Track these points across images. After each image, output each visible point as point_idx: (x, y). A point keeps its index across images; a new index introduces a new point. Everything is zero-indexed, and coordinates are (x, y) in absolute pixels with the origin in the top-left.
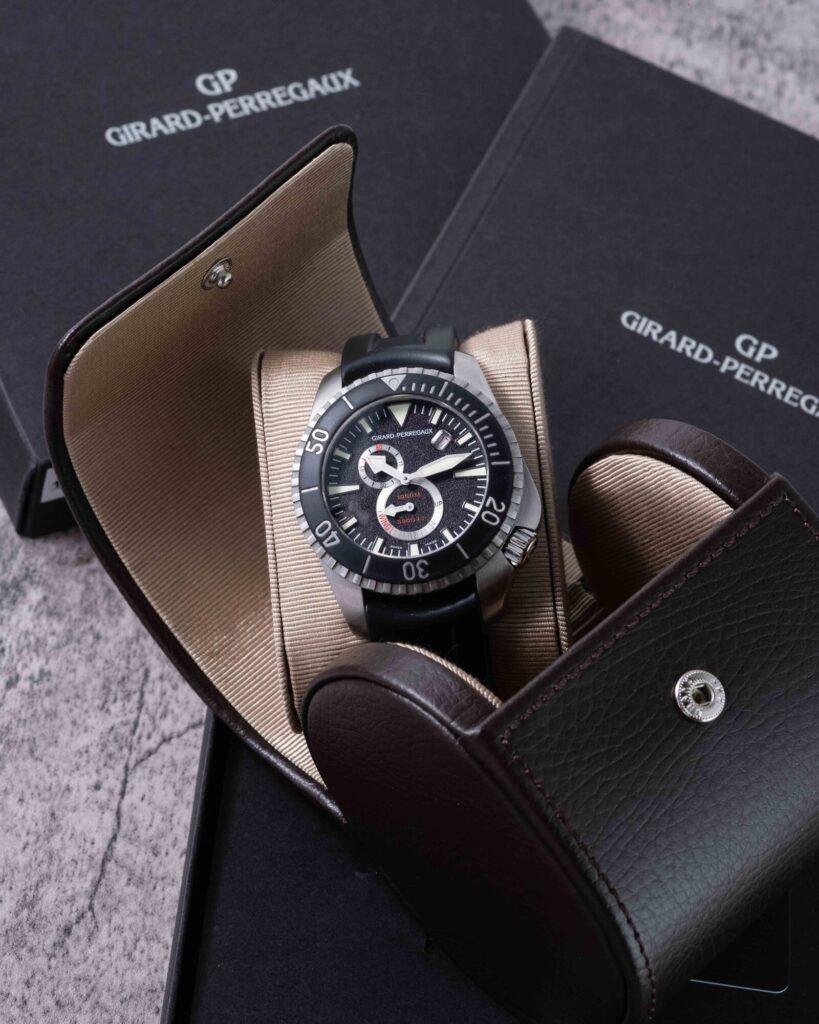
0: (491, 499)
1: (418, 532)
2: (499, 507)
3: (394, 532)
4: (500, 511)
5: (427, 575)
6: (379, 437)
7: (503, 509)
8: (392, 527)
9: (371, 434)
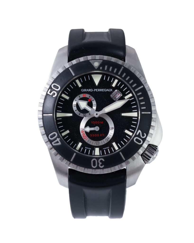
0: (139, 131)
1: (100, 142)
2: (143, 135)
5: (103, 166)
6: (85, 90)
8: (87, 137)
9: (81, 88)
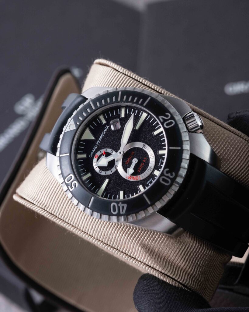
0: (160, 117)
1: (150, 165)
2: (167, 116)
3: (142, 177)
4: (169, 117)
5: (174, 173)
7: (170, 116)
8: (138, 176)
9: (88, 156)
